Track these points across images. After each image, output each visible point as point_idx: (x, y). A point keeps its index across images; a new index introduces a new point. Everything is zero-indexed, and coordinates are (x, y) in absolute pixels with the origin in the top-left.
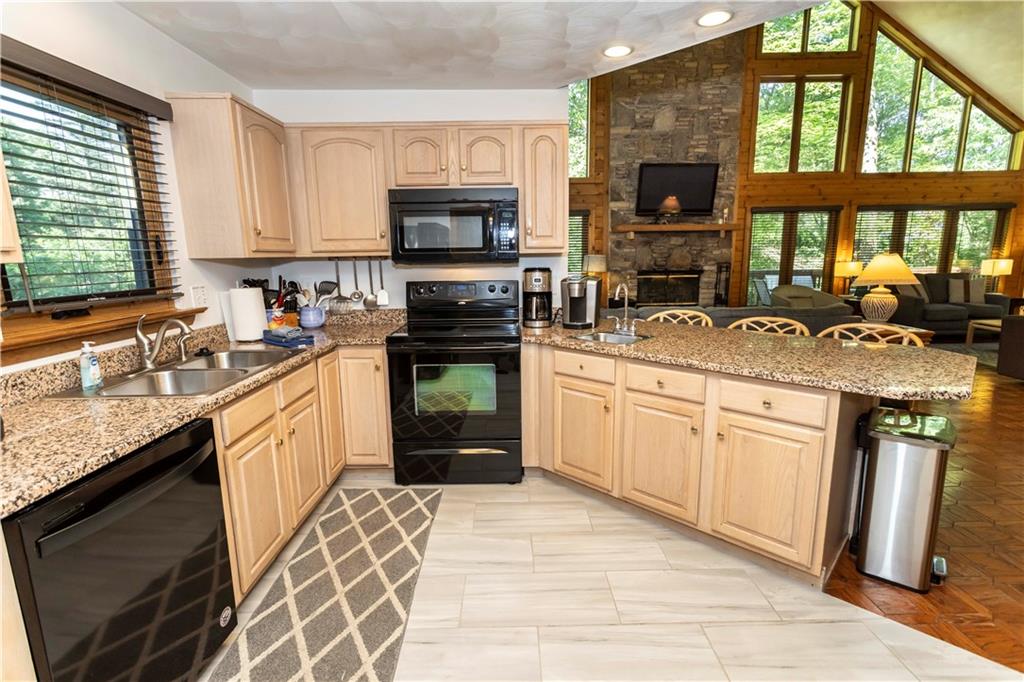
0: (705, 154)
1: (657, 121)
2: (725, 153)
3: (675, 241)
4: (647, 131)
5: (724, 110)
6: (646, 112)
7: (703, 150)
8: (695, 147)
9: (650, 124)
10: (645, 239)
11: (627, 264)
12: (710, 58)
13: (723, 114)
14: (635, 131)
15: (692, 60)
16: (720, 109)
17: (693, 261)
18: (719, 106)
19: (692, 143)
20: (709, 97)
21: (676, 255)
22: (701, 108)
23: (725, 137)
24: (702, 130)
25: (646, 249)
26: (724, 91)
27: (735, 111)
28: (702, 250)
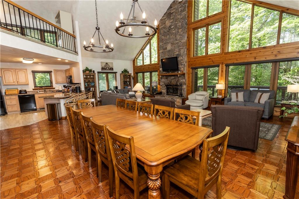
0: (178, 54)
1: (167, 47)
2: (183, 53)
3: (173, 77)
4: (166, 50)
5: (182, 41)
6: (166, 46)
7: (177, 53)
8: (175, 52)
9: (166, 49)
10: (166, 77)
11: (163, 83)
12: (178, 28)
13: (182, 42)
14: (164, 51)
15: (174, 30)
16: (181, 41)
17: (176, 83)
18: (181, 40)
19: (175, 51)
20: (178, 39)
21: (173, 81)
22: (177, 42)
23: (182, 48)
24: (177, 48)
25: (166, 80)
26: (181, 36)
27: (184, 41)
28: (178, 80)
